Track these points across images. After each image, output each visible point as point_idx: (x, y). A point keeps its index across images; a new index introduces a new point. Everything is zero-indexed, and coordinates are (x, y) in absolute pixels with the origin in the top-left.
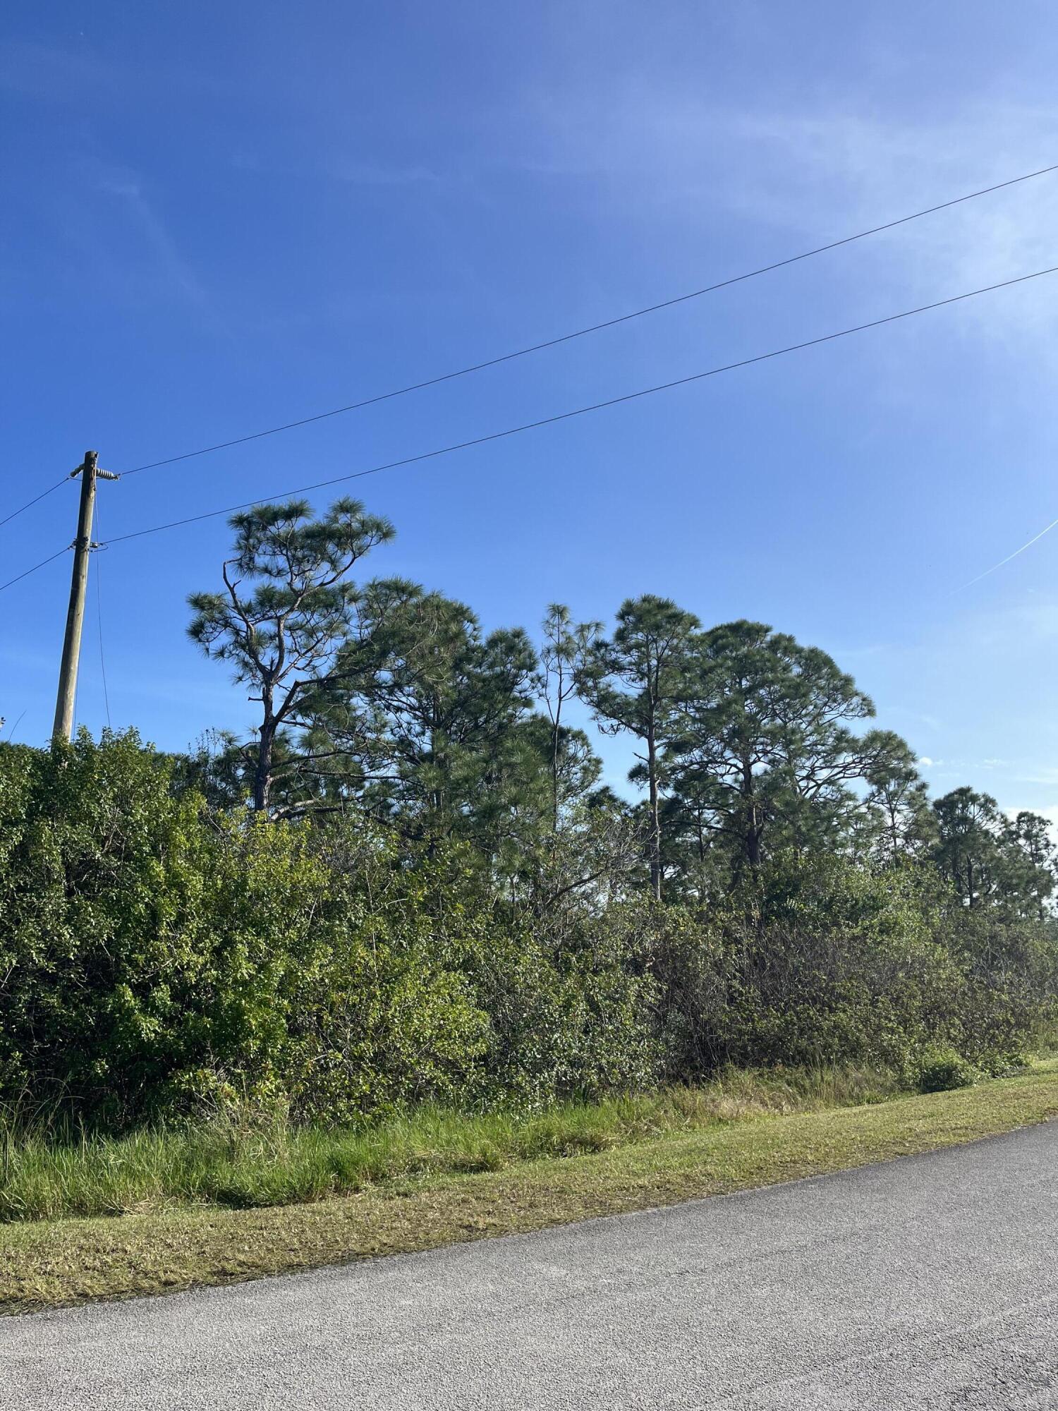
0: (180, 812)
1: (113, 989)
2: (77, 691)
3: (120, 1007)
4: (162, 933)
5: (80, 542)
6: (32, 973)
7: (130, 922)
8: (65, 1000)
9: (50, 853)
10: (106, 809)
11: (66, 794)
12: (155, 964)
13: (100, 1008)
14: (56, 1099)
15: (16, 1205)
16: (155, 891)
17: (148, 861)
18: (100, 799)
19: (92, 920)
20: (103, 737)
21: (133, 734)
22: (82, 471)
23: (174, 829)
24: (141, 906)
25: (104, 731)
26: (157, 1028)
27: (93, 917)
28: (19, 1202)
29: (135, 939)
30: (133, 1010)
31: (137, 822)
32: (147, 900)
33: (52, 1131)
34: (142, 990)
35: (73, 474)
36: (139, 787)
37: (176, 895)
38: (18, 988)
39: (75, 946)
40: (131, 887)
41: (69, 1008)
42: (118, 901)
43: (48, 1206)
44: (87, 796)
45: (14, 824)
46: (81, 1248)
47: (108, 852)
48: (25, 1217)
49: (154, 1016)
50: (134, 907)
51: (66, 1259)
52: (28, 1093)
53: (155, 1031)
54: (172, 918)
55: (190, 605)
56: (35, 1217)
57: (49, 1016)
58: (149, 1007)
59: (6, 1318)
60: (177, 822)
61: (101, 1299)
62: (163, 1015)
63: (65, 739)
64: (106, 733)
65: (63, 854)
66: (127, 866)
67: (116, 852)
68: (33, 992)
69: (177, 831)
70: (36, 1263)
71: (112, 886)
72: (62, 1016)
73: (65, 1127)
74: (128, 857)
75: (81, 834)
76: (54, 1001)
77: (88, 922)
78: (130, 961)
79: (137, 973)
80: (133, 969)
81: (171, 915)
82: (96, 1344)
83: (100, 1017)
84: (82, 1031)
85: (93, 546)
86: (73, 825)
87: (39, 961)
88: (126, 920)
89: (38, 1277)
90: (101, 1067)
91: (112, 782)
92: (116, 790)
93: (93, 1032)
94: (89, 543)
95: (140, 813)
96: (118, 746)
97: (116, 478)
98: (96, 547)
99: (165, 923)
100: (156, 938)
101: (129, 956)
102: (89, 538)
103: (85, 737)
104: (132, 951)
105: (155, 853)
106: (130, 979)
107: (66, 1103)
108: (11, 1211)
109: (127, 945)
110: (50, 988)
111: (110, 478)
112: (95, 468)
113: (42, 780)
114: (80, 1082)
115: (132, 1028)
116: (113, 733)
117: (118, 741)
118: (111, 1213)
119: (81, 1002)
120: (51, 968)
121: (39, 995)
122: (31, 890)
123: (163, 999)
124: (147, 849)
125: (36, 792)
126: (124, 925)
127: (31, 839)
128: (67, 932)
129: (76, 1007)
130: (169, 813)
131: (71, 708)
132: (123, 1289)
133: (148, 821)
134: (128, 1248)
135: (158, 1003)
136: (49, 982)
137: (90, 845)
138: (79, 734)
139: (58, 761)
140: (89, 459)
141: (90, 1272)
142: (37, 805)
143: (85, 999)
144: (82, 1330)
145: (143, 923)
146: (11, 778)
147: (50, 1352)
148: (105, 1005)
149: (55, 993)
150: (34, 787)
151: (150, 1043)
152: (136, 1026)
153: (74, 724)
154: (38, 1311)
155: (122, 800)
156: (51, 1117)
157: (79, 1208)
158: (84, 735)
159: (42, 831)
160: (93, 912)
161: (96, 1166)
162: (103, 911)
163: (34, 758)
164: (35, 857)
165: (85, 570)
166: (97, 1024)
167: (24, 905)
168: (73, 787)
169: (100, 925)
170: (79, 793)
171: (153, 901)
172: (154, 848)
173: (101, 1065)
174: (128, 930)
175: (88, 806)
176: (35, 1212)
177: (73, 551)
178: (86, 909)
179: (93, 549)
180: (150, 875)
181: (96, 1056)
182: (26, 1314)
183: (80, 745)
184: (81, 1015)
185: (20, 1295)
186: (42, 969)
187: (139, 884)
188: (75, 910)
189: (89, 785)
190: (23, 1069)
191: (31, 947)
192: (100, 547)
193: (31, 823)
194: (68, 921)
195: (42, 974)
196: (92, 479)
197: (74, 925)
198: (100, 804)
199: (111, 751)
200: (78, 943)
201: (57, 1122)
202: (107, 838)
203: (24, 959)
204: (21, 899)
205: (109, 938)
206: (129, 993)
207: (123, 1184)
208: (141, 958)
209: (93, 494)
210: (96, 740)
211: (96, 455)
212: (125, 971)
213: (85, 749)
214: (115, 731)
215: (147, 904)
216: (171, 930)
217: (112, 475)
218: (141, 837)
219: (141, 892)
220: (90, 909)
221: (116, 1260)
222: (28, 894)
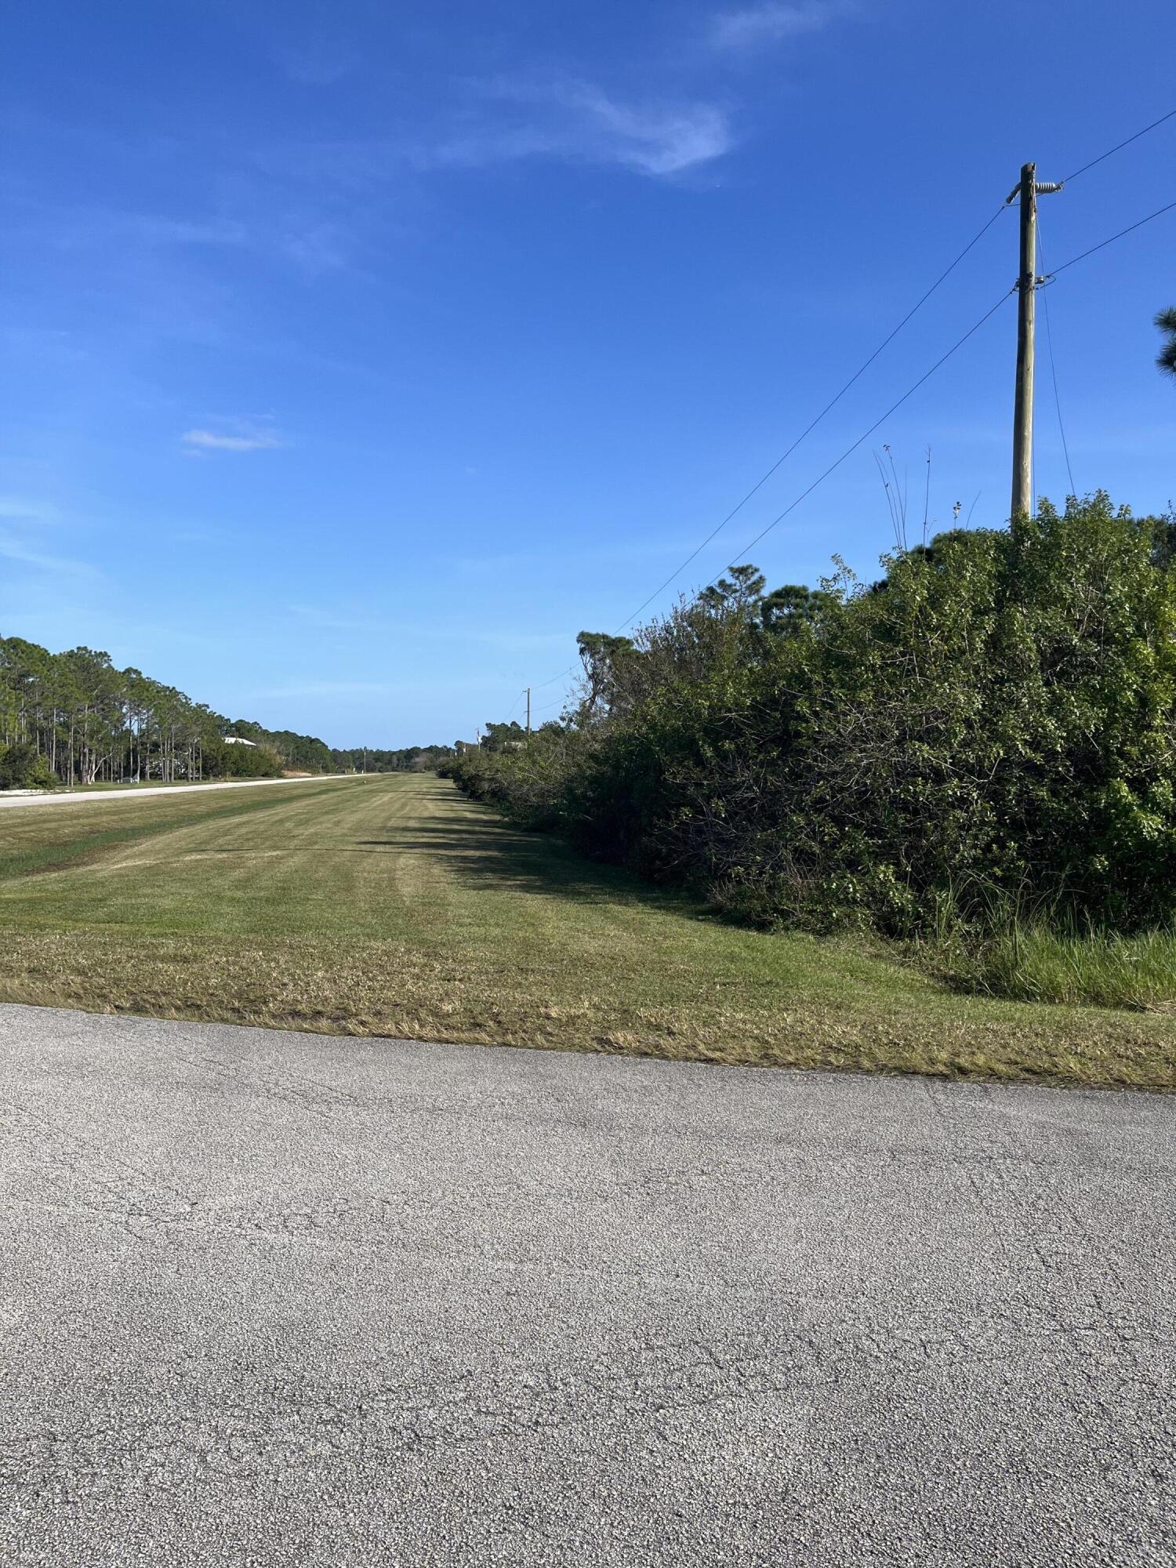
0: (1167, 584)
1: (1108, 784)
2: (1033, 457)
3: (1115, 803)
4: (1157, 722)
5: (1024, 283)
6: (1018, 764)
7: (1117, 711)
8: (1054, 793)
9: (1023, 641)
10: (1077, 589)
11: (1033, 577)
12: (1151, 758)
13: (1092, 803)
14: (1057, 890)
15: (1032, 987)
16: (1144, 677)
17: (1133, 643)
18: (1071, 578)
19: (1076, 710)
20: (1068, 507)
21: (1102, 498)
22: (1019, 193)
23: (1162, 604)
24: (1129, 693)
25: (1068, 500)
26: (1160, 826)
27: (1077, 707)
28: (1034, 985)
29: (1126, 730)
30: (1131, 805)
31: (1116, 600)
32: (1135, 686)
33: (1055, 922)
34: (1139, 785)
35: (1009, 200)
36: (1115, 559)
37: (1169, 680)
38: (1006, 780)
39: (1062, 738)
40: (1114, 674)
41: (1060, 801)
42: (1102, 689)
43: (1064, 992)
44: (1056, 576)
45: (985, 612)
46: (1110, 1036)
47: (1083, 636)
48: (1042, 1000)
49: (1153, 812)
50: (1121, 696)
51: (1095, 1043)
52: (1027, 883)
53: (1158, 830)
54: (1168, 706)
55: (1158, 328)
56: (1051, 1000)
57: (1038, 809)
58: (1149, 802)
59: (1045, 1089)
60: (1165, 595)
61: (1140, 1088)
62: (1165, 812)
63: (1025, 516)
64: (1071, 502)
65: (1037, 641)
66: (1108, 650)
67: (1093, 635)
68: (1021, 784)
69: (1166, 606)
70: (1064, 1043)
71: (1093, 674)
72: (1053, 809)
73: (1069, 919)
74: (1109, 640)
75: (1053, 618)
76: (1043, 793)
77: (1073, 712)
78: (1121, 754)
79: (1131, 767)
80: (1126, 762)
81: (1166, 702)
82: (1143, 1130)
83: (1094, 811)
84: (1075, 826)
85: (1039, 282)
86: (1044, 609)
87: (1026, 753)
88: (1112, 710)
89: (1070, 1057)
90: (1101, 863)
91: (1083, 557)
92: (1088, 566)
93: (1087, 827)
94: (1033, 280)
95: (1119, 590)
96: (1084, 516)
97: (1058, 188)
98: (1041, 282)
99: (1159, 712)
100: (1149, 727)
101: (1121, 748)
102: (1033, 274)
103: (1047, 511)
104: (1123, 744)
105: (1141, 633)
106: (1124, 773)
107: (1067, 895)
108: (1027, 992)
109: (1117, 737)
110: (1037, 780)
111: (1050, 190)
112: (1034, 184)
113: (1006, 565)
114: (1079, 876)
115: (1132, 826)
116: (1079, 501)
117: (1085, 509)
118: (1132, 1008)
119: (1072, 795)
120: (1038, 759)
121: (1027, 787)
122: (1008, 681)
123: (1164, 795)
124: (1130, 629)
125: (1001, 577)
126: (1111, 714)
127: (1003, 629)
128: (1051, 724)
129: (1066, 800)
130: (1154, 587)
131: (1029, 480)
132: (1164, 1083)
133: (1129, 598)
134: (1162, 1044)
135: (1160, 799)
136: (1036, 775)
137: (1066, 629)
138: (1040, 508)
139: (1019, 541)
140: (1026, 175)
141: (1124, 1060)
142: (1004, 592)
143: (1075, 792)
144: (1126, 1113)
145: (1133, 713)
146: (975, 566)
147: (1094, 1128)
148: (1098, 801)
149: (1043, 786)
150: (999, 572)
151: (1153, 844)
152: (1137, 824)
153: (1034, 497)
154: (1076, 1088)
155: (1095, 577)
156: (1053, 909)
157: (1096, 998)
158: (1046, 507)
159: (1014, 617)
160: (1076, 701)
161: (1105, 959)
162: (1087, 701)
163: (997, 543)
164: (1008, 647)
165: (1032, 314)
166: (1091, 818)
167: (1004, 695)
168: (1040, 568)
169: (1087, 716)
170: (1048, 575)
171: (1142, 688)
172: (1138, 627)
173: (1100, 861)
174: (1116, 720)
175: (1059, 587)
176: (1051, 995)
177: (1016, 294)
178: (1069, 698)
179: (1039, 285)
180: (1136, 658)
181: (1093, 851)
182: (1064, 1088)
183: (1042, 520)
184: (1074, 808)
185: (1055, 1070)
186: (1029, 761)
187: (1125, 669)
188: (1056, 701)
189: (1057, 564)
190: (1019, 859)
191: (1016, 739)
192: (1047, 281)
193: (999, 612)
194: (1050, 712)
195: (1029, 767)
196: (1031, 198)
197: (1056, 716)
198: (1072, 584)
199: (1078, 522)
200: (1065, 734)
201: (1061, 913)
202: (1080, 621)
203: (1011, 749)
204: (1000, 690)
205: (1097, 729)
206: (1125, 788)
207: (1140, 982)
208: (1134, 751)
209: (1033, 218)
210: (1060, 512)
211: (1033, 168)
212: (1117, 764)
213: (1049, 523)
214: (1080, 498)
215: (1134, 691)
216: (1167, 720)
217: (1054, 185)
218: (1123, 617)
219: (1128, 678)
220: (1073, 698)
221: (1149, 1053)
222: (1006, 685)
